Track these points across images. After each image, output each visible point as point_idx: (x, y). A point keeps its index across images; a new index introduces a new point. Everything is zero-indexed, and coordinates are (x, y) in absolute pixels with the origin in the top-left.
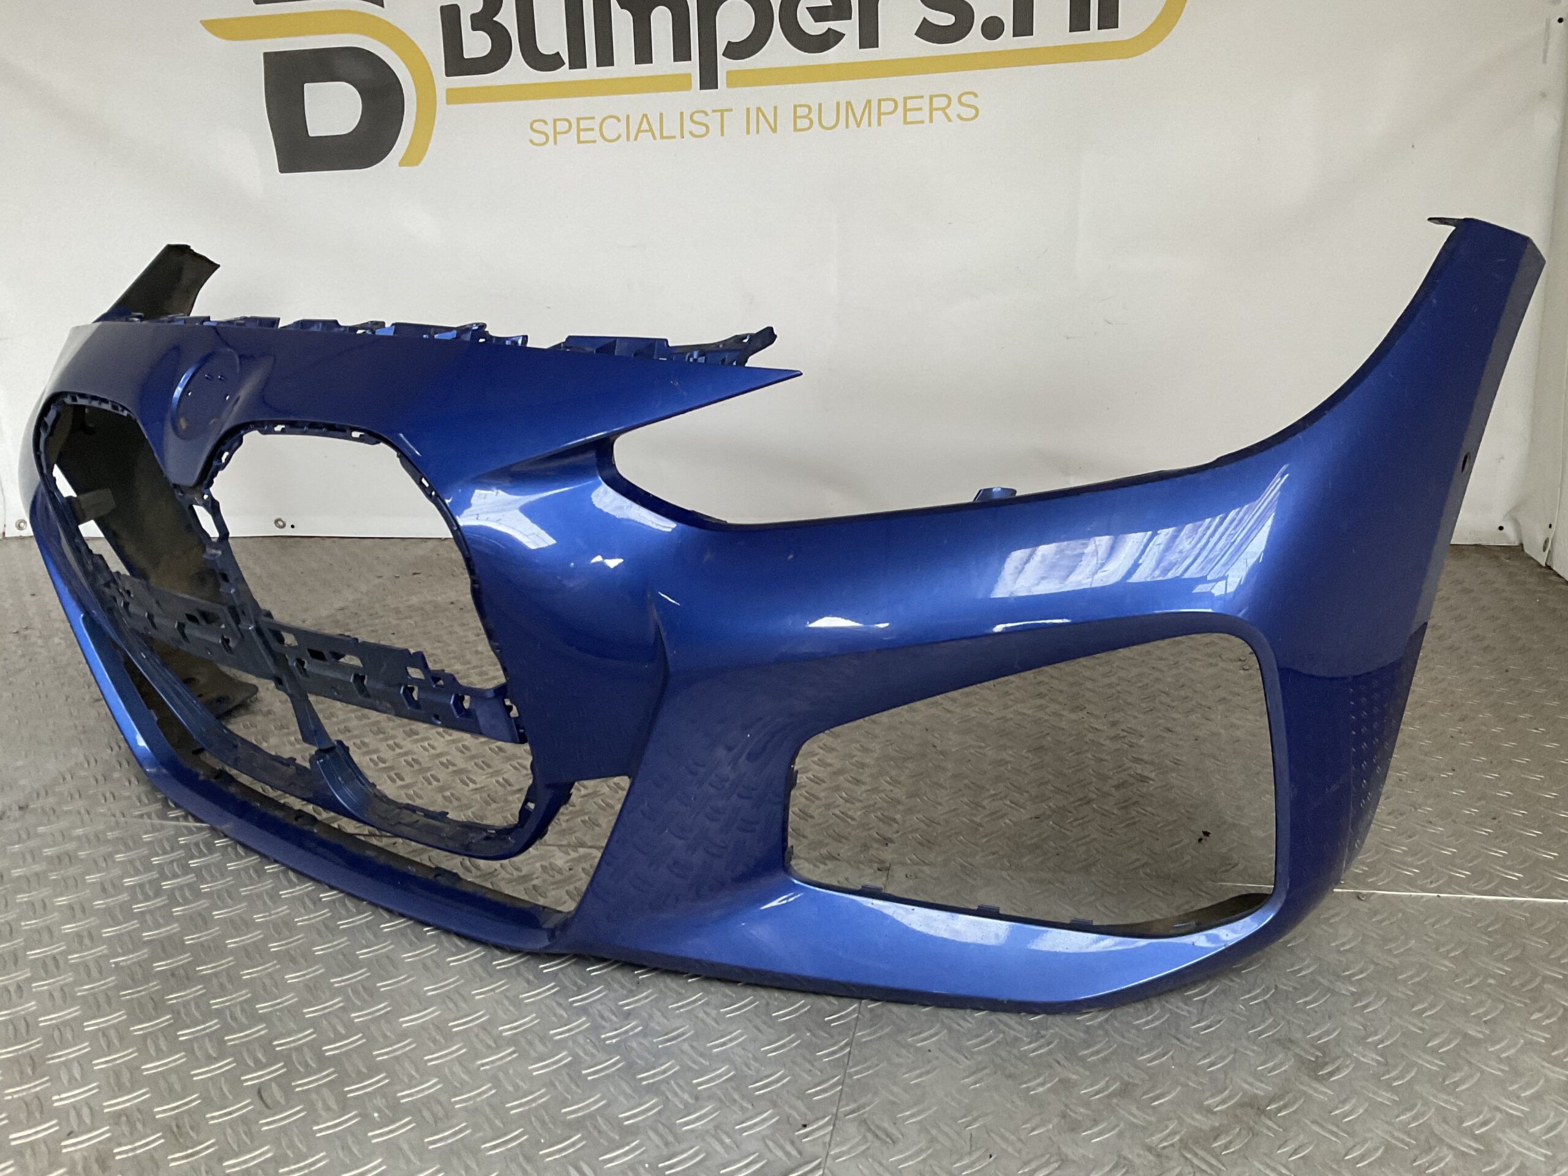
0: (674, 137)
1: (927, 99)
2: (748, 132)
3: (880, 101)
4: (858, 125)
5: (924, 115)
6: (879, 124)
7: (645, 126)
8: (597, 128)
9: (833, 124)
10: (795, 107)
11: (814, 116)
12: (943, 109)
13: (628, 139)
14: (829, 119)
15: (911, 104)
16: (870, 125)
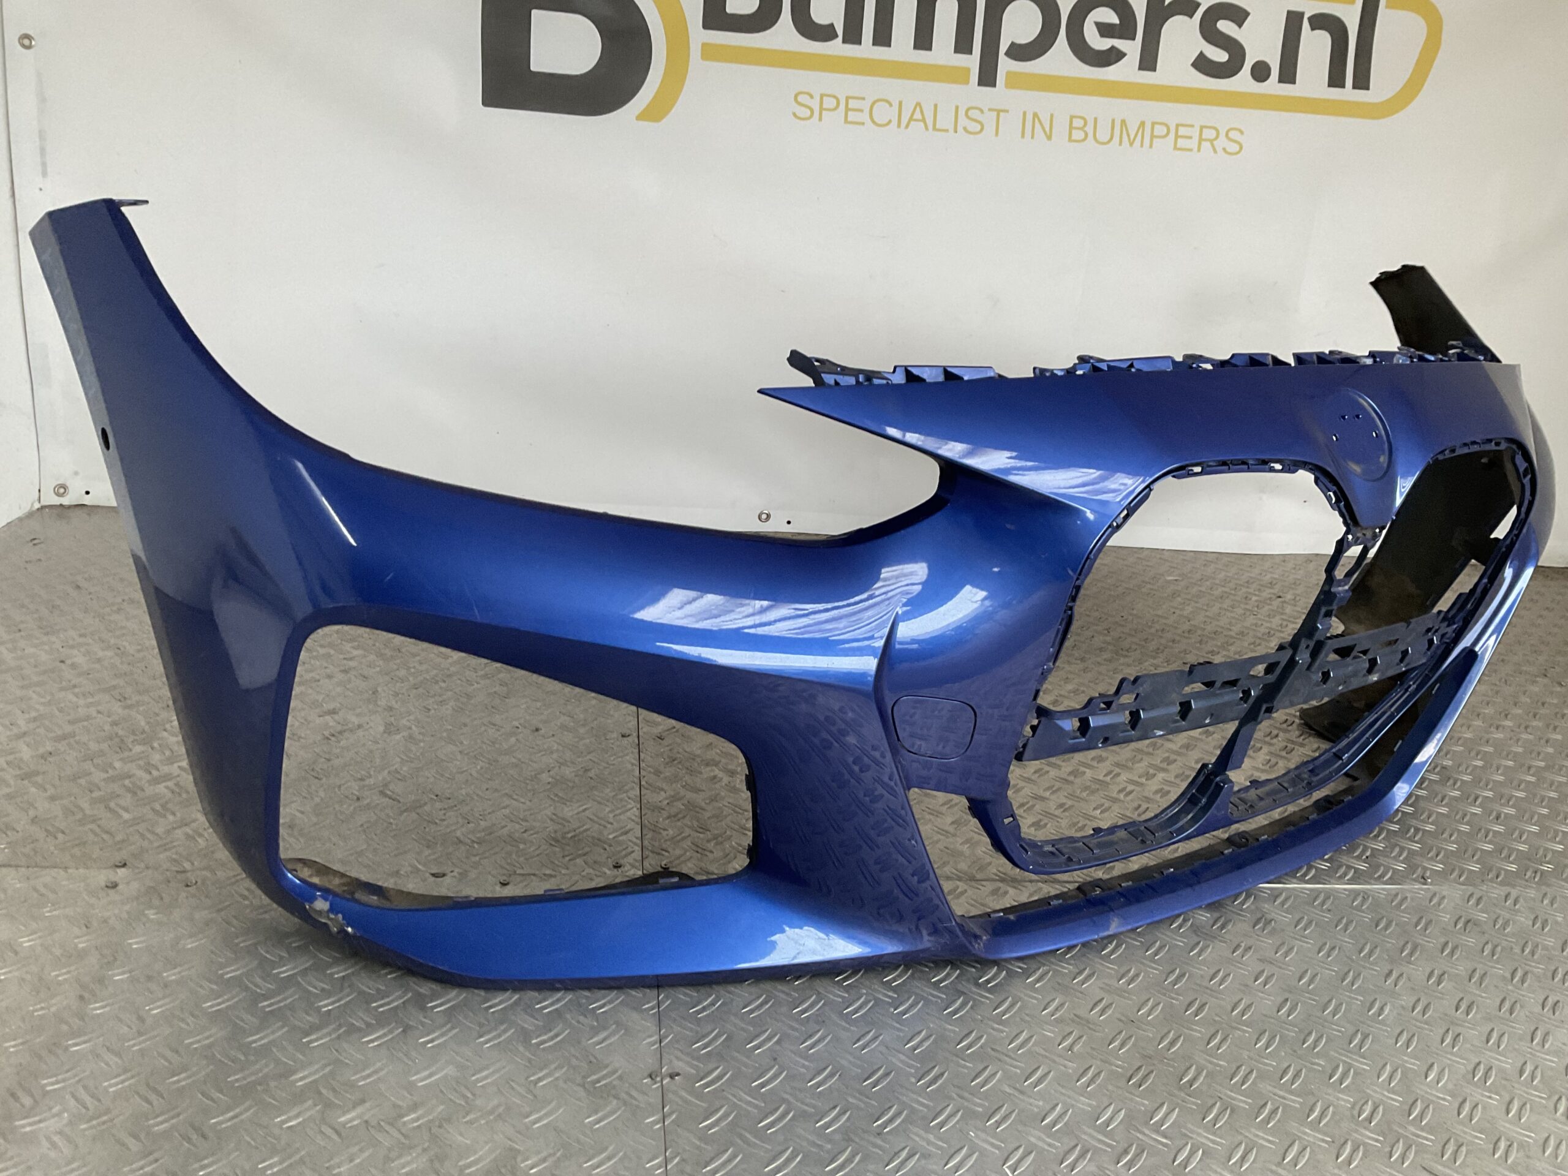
0: (947, 131)
1: (1197, 129)
2: (1023, 136)
3: (1153, 124)
4: (1131, 144)
5: (1193, 144)
6: (1151, 146)
7: (918, 115)
8: (867, 110)
9: (1106, 141)
10: (1072, 117)
11: (1090, 129)
12: (1211, 141)
13: (899, 126)
14: (1103, 134)
15: (1182, 131)
16: (1142, 145)
